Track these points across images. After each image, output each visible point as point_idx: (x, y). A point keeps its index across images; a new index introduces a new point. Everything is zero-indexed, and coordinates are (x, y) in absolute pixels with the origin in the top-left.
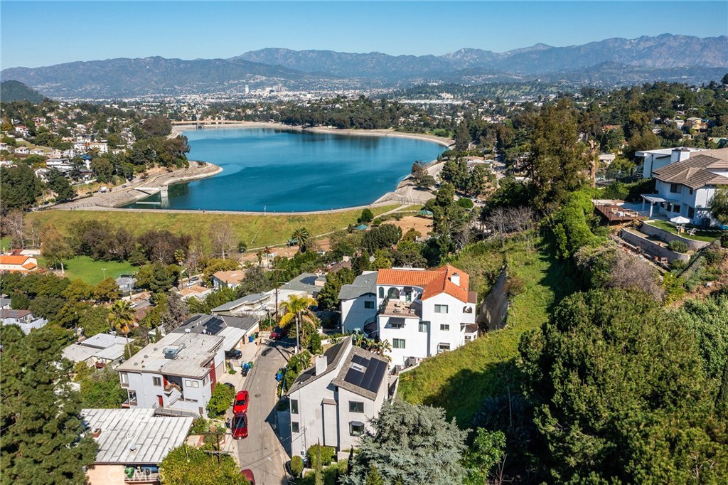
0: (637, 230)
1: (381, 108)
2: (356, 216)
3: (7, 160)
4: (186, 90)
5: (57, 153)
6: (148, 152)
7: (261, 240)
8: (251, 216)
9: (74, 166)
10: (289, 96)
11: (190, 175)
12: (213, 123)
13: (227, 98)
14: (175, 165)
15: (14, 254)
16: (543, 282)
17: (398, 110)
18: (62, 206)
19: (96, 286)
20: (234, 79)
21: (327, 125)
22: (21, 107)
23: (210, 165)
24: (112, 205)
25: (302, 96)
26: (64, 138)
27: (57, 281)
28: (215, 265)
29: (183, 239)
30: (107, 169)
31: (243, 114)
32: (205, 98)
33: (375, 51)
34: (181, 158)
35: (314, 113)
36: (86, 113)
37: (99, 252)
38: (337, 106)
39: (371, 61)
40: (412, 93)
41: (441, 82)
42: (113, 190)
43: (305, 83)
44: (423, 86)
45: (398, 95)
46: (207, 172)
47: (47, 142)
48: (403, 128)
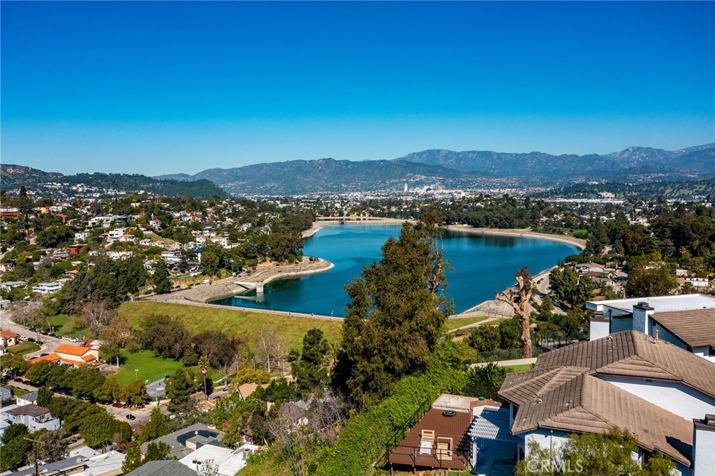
1: (524, 207)
3: (129, 251)
4: (351, 188)
5: (176, 246)
6: (261, 248)
8: (318, 320)
9: (184, 258)
10: (444, 194)
11: (297, 271)
12: (357, 219)
13: (385, 196)
14: (287, 261)
15: (85, 344)
17: (542, 209)
20: (395, 179)
21: (463, 223)
22: (184, 202)
23: (322, 260)
25: (455, 194)
26: (192, 232)
29: (233, 342)
30: (213, 262)
31: (386, 211)
32: (365, 196)
33: (535, 151)
34: (294, 254)
35: (453, 211)
36: (242, 208)
37: (159, 349)
38: (477, 204)
39: (532, 161)
40: (570, 192)
41: (604, 182)
42: (214, 283)
43: (462, 182)
44: (582, 185)
45: (553, 194)
46: (316, 268)
47: (173, 234)
48: (542, 228)
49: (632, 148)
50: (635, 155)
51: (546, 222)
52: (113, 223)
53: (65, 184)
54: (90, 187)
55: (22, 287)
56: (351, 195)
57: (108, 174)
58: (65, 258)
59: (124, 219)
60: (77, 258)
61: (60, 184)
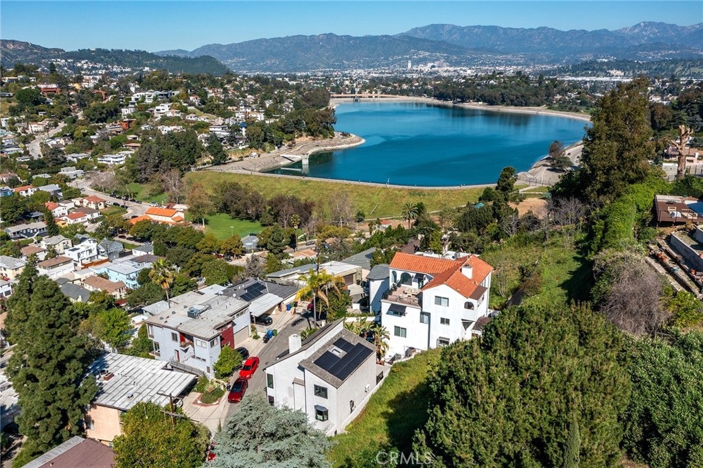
0: (688, 235)
1: (537, 85)
2: (478, 194)
3: (178, 125)
4: (353, 65)
5: (220, 121)
6: (297, 123)
7: (380, 211)
8: (375, 187)
9: (231, 132)
10: (449, 71)
11: (333, 145)
12: (369, 97)
13: (390, 73)
14: (321, 136)
15: (168, 208)
16: (563, 286)
17: (555, 87)
18: (215, 167)
19: (224, 241)
20: (398, 55)
21: (478, 101)
22: (204, 79)
23: (353, 136)
24: (258, 170)
25: (461, 72)
26: (229, 108)
27: (194, 234)
28: (328, 232)
29: (306, 205)
30: (258, 136)
31: (398, 89)
32: (369, 73)
33: (543, 26)
34: (327, 129)
35: (467, 89)
36: (258, 85)
37: (236, 211)
38: (491, 82)
39: (538, 36)
40: (578, 70)
41: (612, 58)
42: (262, 156)
43: (467, 59)
44: (591, 62)
45: (562, 71)
46: (350, 143)
47: (213, 110)
48: (557, 106)
49: (644, 22)
50: (646, 31)
51: (560, 100)
52: (155, 99)
53: (70, 61)
54: (95, 64)
55: (87, 159)
56: (355, 73)
57: (110, 50)
58: (120, 132)
59: (165, 95)
60: (131, 132)
61: (64, 61)
